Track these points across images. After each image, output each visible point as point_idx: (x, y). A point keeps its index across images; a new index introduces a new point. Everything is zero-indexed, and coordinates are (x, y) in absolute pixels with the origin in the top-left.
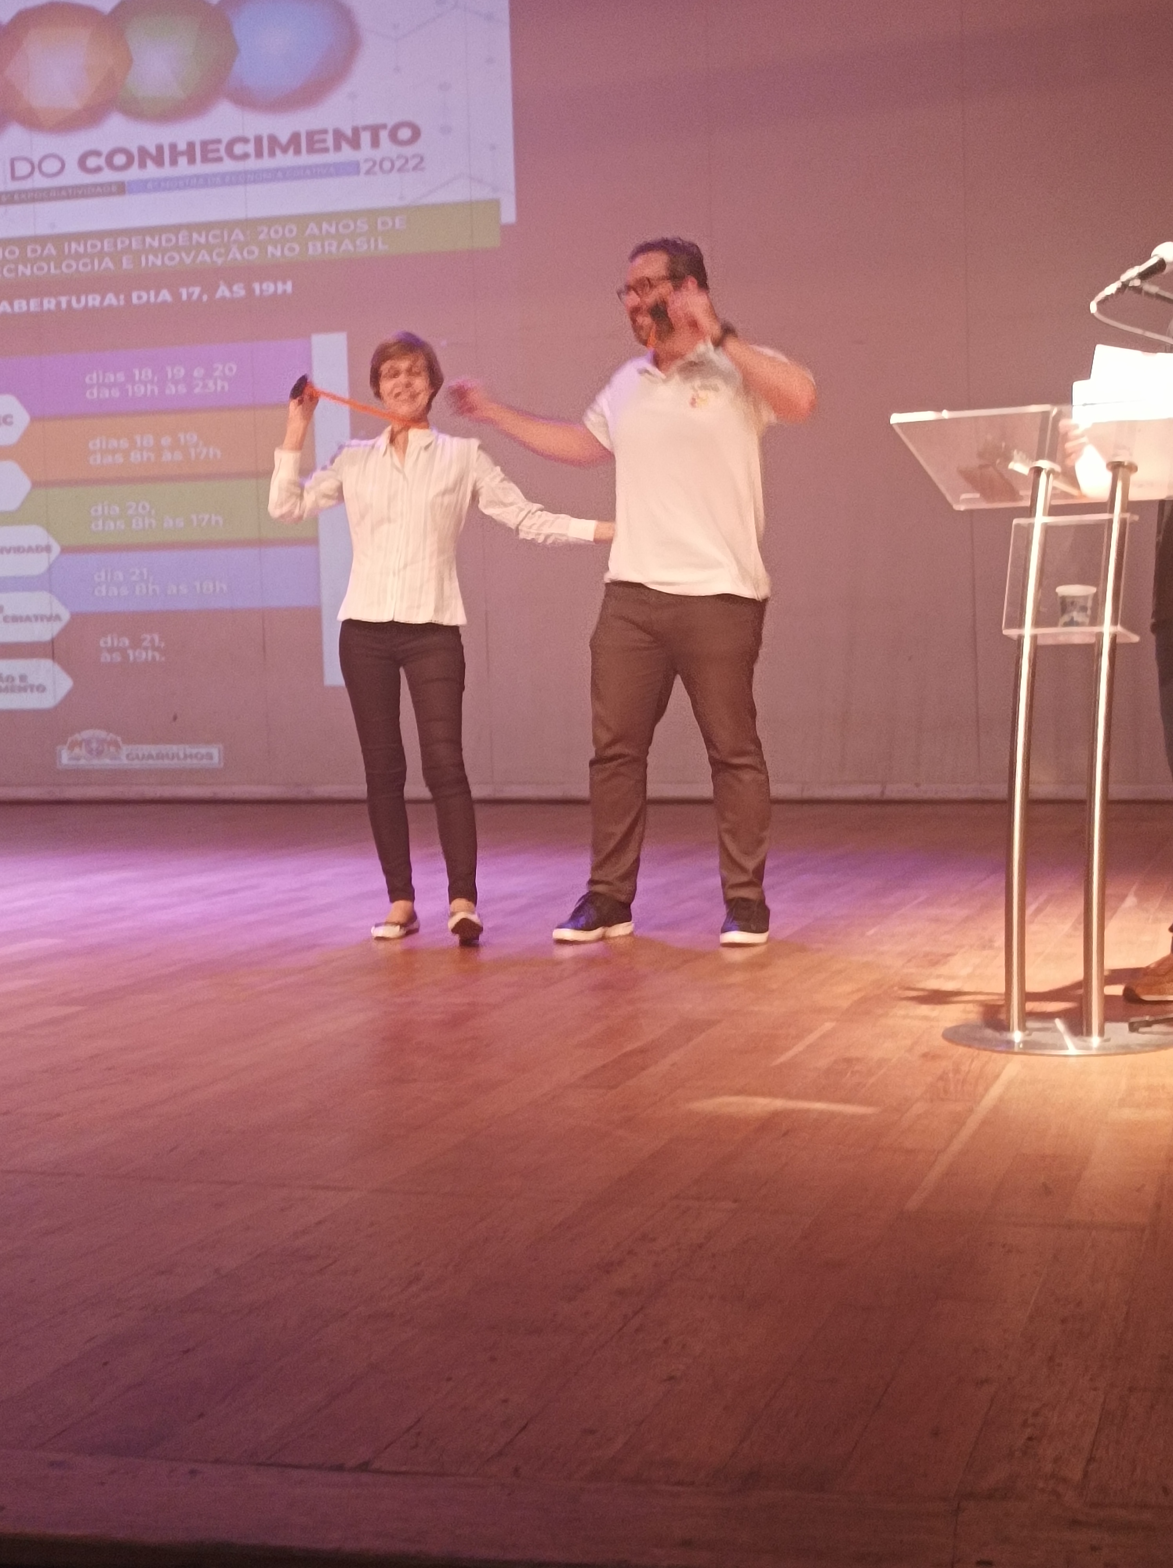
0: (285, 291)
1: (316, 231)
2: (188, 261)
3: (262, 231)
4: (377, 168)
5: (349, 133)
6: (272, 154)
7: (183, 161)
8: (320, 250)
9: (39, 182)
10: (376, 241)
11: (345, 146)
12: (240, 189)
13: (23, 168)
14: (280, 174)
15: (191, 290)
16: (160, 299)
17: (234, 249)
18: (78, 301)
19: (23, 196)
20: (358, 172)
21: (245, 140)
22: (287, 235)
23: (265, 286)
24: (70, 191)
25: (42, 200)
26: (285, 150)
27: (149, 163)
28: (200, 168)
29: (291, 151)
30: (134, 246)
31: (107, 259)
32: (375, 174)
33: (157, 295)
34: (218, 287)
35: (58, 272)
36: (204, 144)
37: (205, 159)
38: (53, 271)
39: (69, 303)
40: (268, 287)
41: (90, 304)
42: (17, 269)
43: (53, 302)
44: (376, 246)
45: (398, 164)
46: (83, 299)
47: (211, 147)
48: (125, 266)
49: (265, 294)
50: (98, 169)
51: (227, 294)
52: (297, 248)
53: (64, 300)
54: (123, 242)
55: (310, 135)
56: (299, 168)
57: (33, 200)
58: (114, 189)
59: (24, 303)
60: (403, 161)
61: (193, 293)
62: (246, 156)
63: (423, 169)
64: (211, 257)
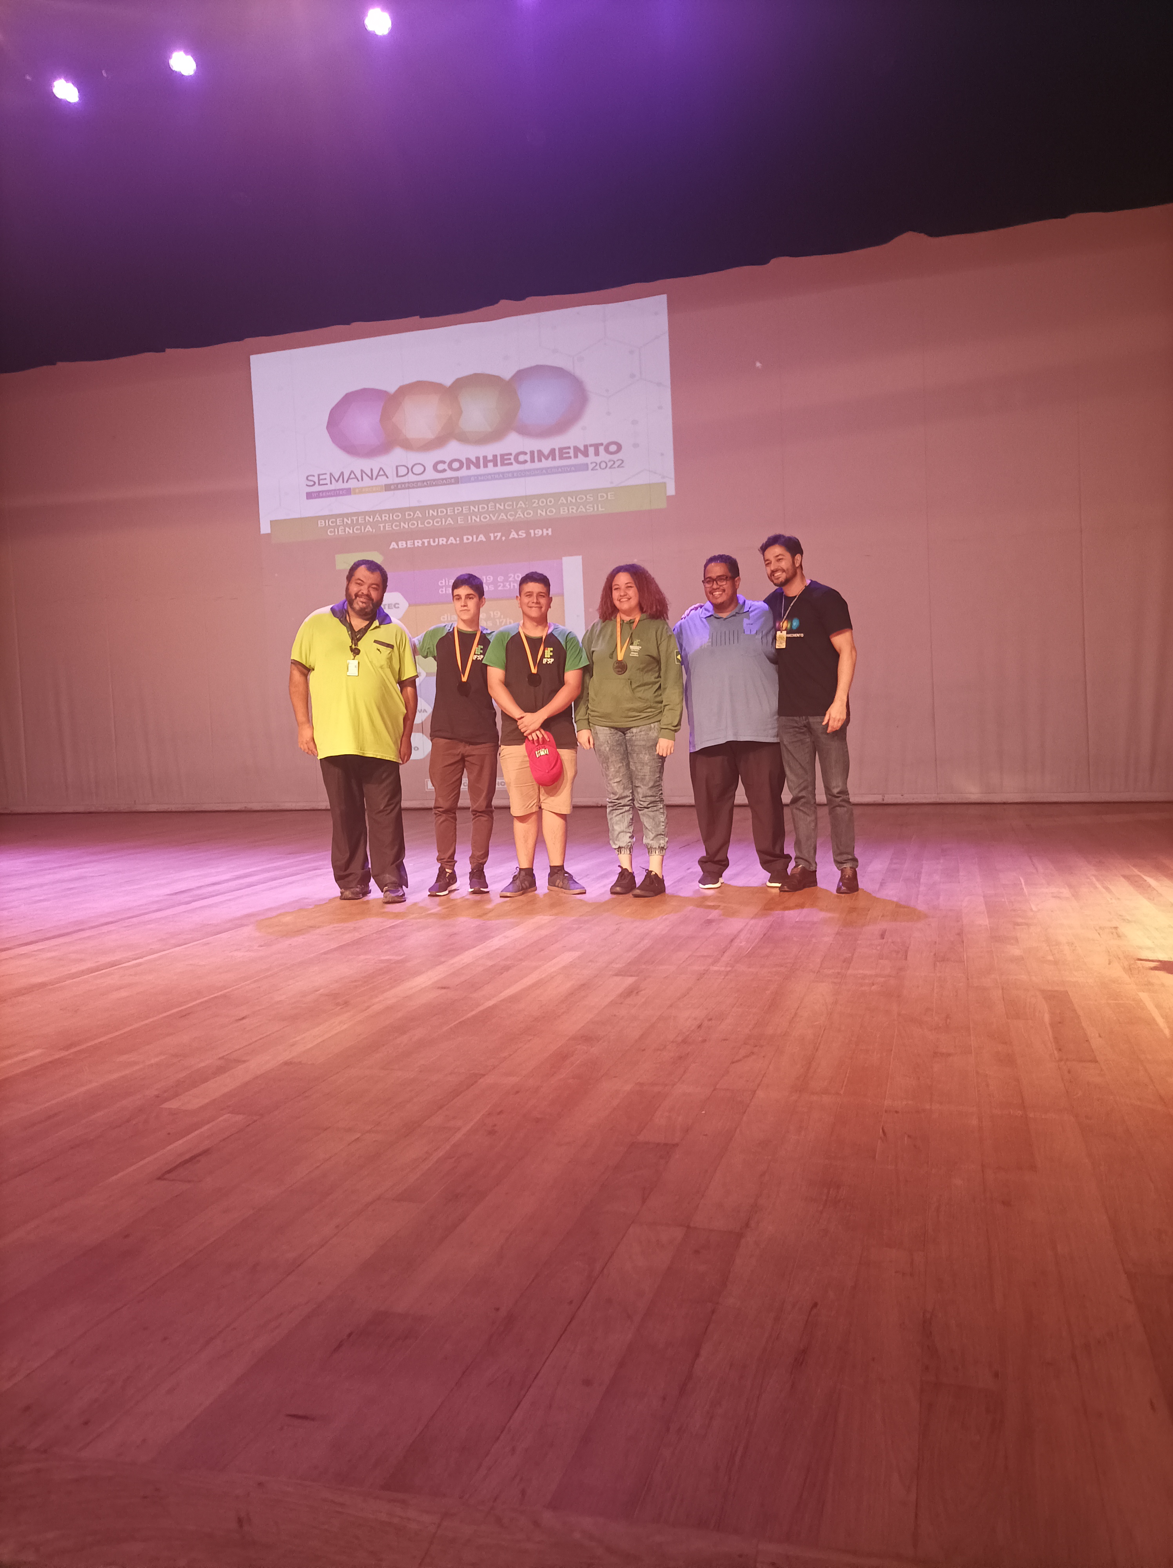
0: (548, 534)
1: (565, 502)
2: (494, 519)
3: (535, 502)
4: (598, 467)
5: (582, 448)
6: (540, 460)
7: (490, 465)
8: (567, 511)
9: (411, 478)
10: (598, 506)
11: (579, 455)
12: (522, 479)
13: (402, 471)
14: (544, 471)
15: (496, 534)
16: (479, 539)
17: (519, 512)
18: (434, 542)
19: (403, 486)
20: (587, 469)
21: (525, 453)
22: (548, 503)
23: (536, 532)
24: (429, 482)
25: (413, 488)
26: (547, 458)
27: (472, 466)
28: (500, 469)
29: (550, 458)
30: (464, 512)
31: (449, 519)
32: (597, 469)
33: (477, 539)
34: (512, 532)
35: (423, 526)
36: (502, 456)
37: (503, 464)
38: (420, 526)
39: (429, 542)
40: (538, 532)
41: (440, 543)
42: (400, 524)
43: (420, 542)
44: (598, 509)
45: (609, 464)
46: (437, 540)
47: (506, 457)
48: (459, 522)
49: (537, 536)
50: (444, 470)
51: (516, 536)
52: (554, 511)
53: (426, 541)
54: (458, 510)
55: (561, 450)
56: (554, 467)
57: (409, 488)
58: (453, 480)
59: (404, 543)
60: (613, 462)
61: (497, 536)
62: (525, 462)
63: (622, 467)
64: (507, 517)
